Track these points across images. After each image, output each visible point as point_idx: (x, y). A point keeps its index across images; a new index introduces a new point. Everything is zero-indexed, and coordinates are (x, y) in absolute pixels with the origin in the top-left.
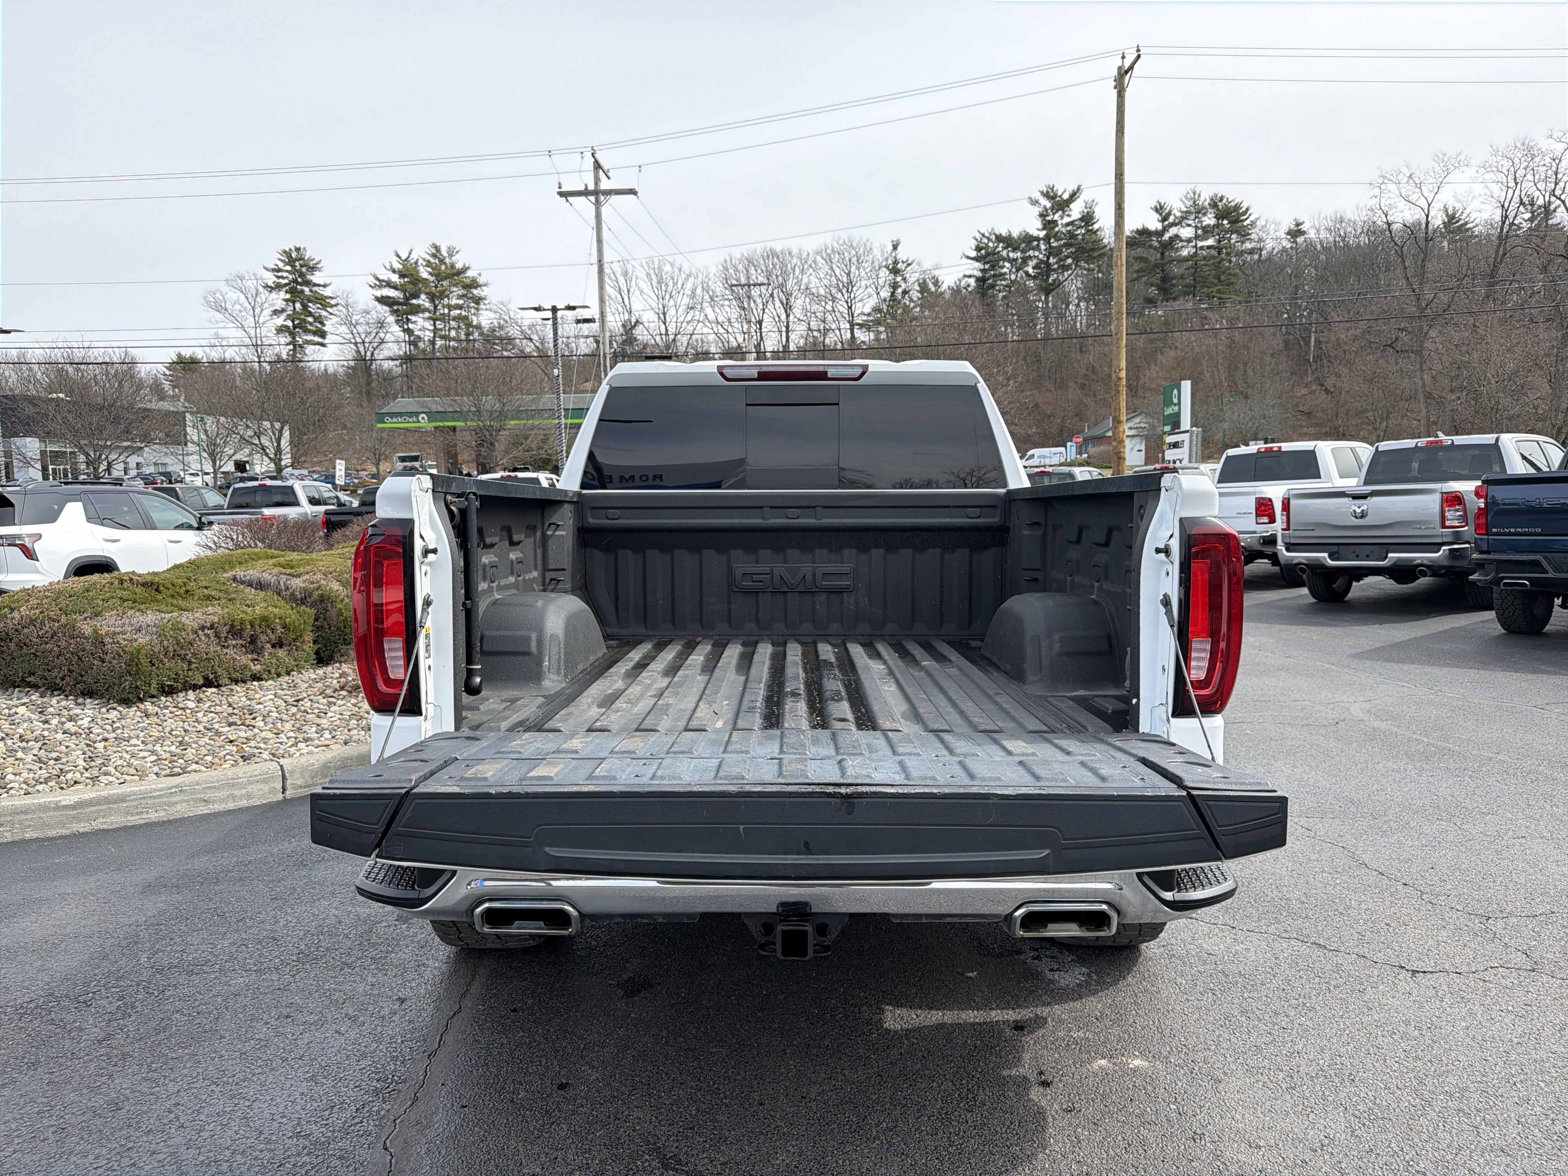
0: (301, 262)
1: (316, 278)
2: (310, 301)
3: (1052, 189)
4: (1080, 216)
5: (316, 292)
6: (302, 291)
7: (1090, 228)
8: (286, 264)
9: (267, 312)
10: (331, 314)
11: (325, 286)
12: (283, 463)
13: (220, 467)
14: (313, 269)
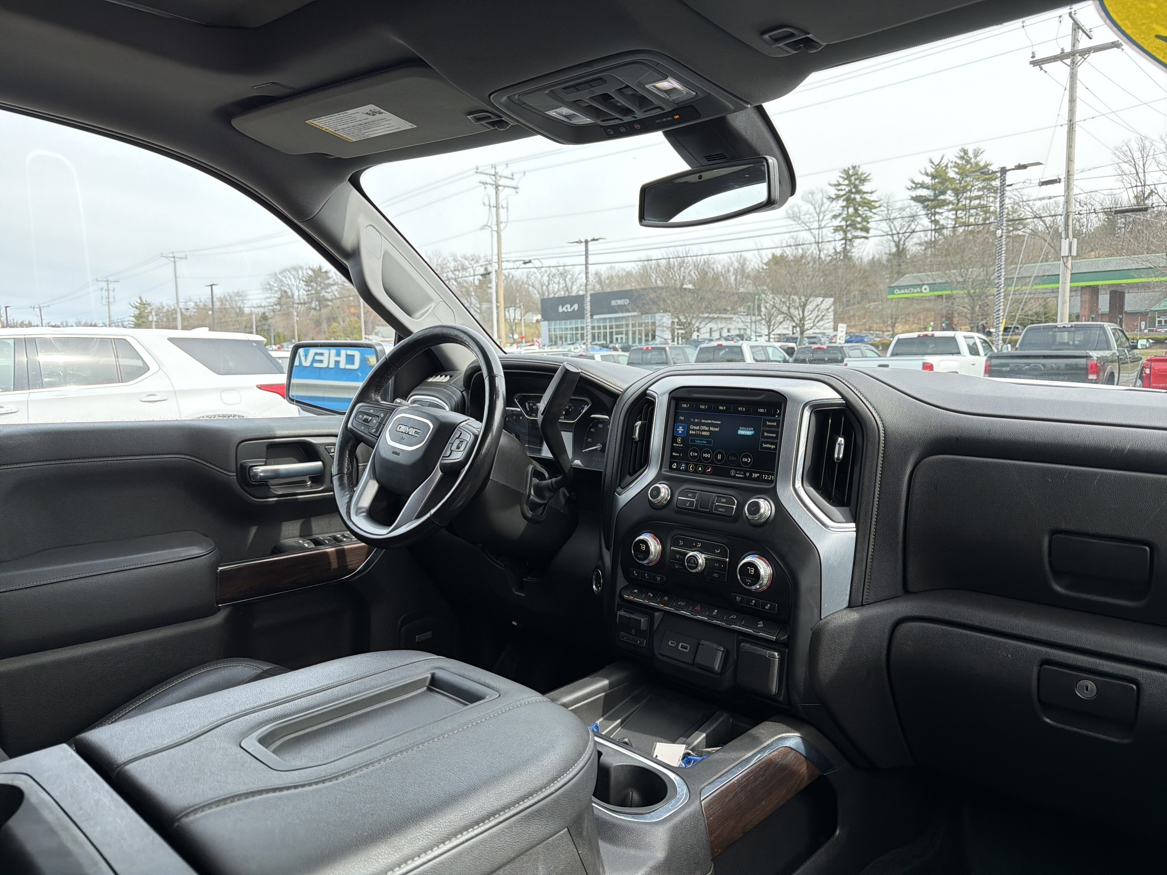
0: (856, 177)
1: (865, 188)
2: (860, 206)
5: (865, 198)
6: (855, 199)
8: (845, 179)
9: (829, 215)
10: (875, 214)
11: (872, 193)
13: (773, 330)
14: (863, 181)
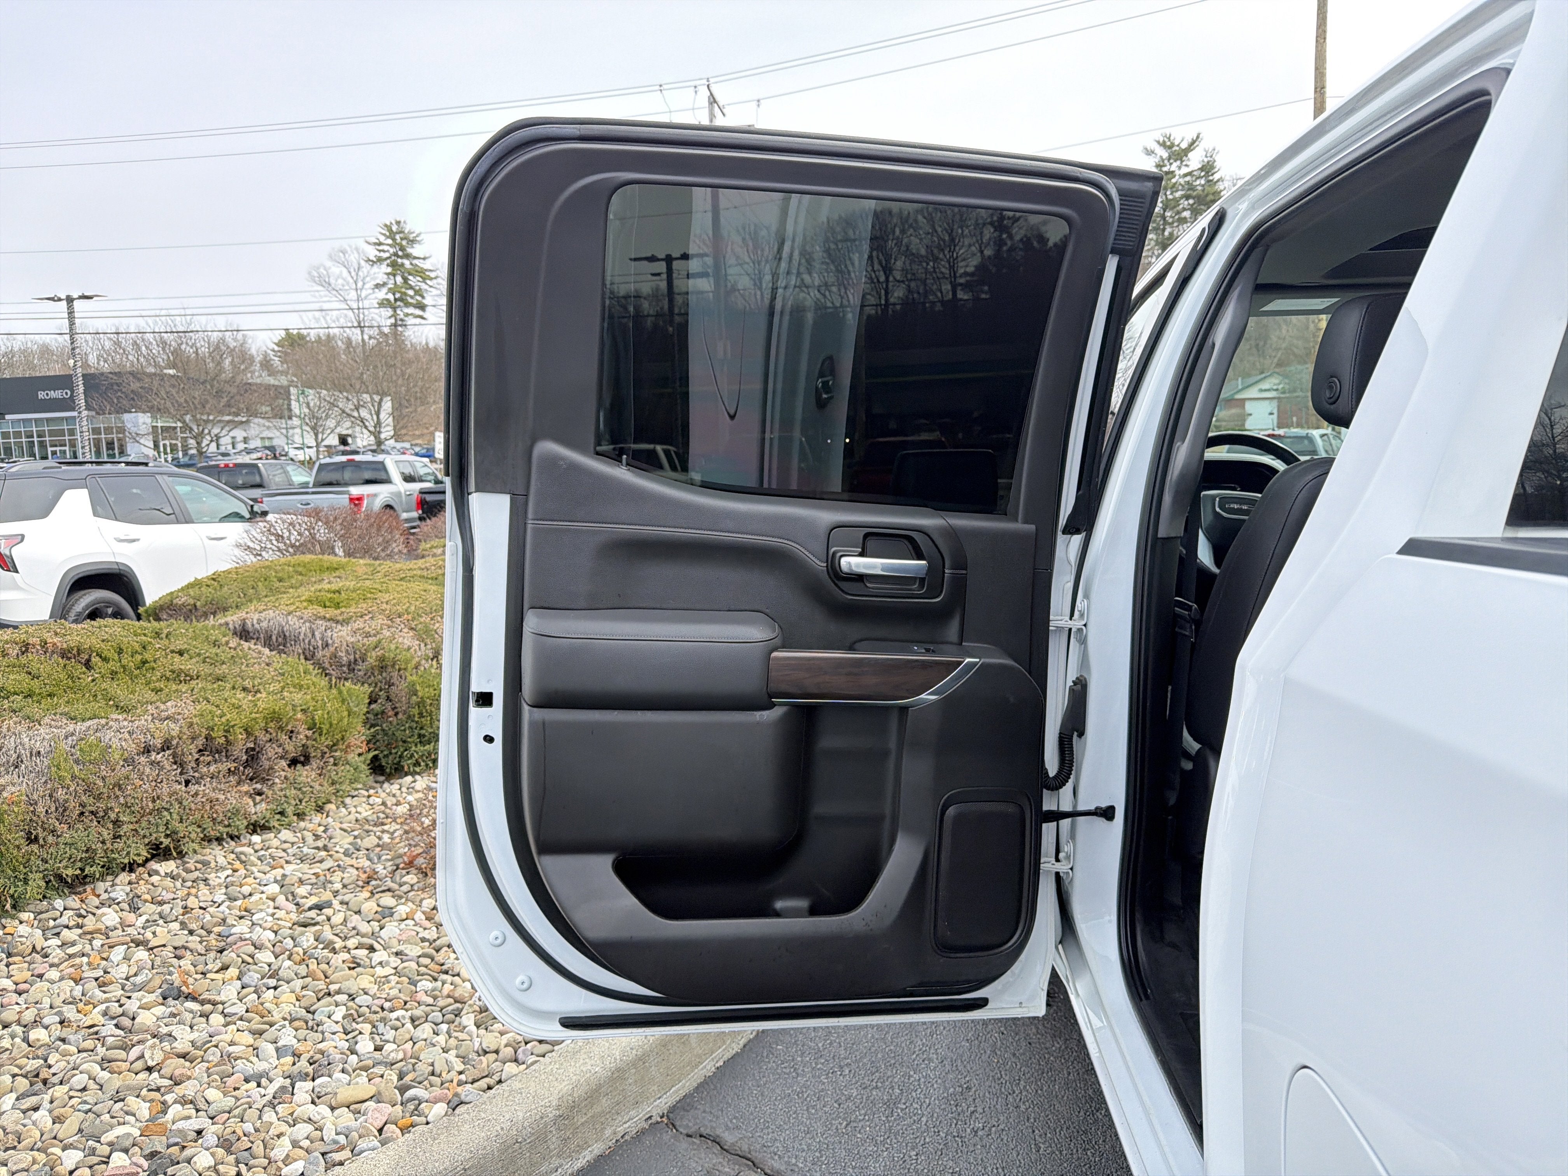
0: (402, 235)
1: (415, 251)
2: (410, 274)
3: (1169, 139)
4: (1200, 166)
5: (417, 265)
6: (403, 265)
7: (1211, 178)
8: (388, 237)
9: (370, 285)
10: (431, 287)
11: (424, 259)
12: (383, 436)
13: (323, 440)
14: (412, 242)
